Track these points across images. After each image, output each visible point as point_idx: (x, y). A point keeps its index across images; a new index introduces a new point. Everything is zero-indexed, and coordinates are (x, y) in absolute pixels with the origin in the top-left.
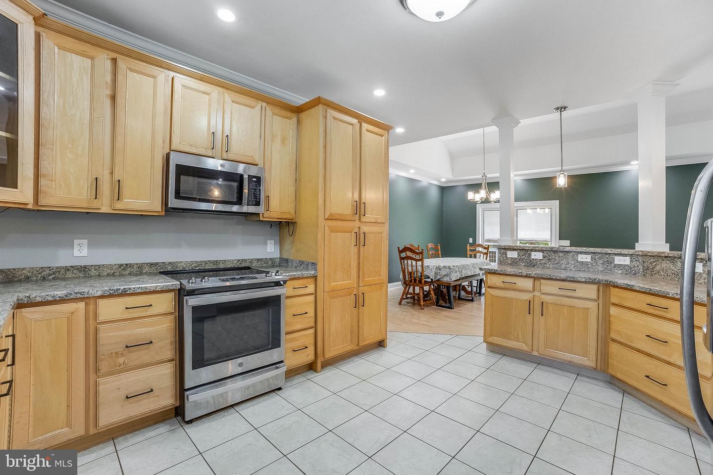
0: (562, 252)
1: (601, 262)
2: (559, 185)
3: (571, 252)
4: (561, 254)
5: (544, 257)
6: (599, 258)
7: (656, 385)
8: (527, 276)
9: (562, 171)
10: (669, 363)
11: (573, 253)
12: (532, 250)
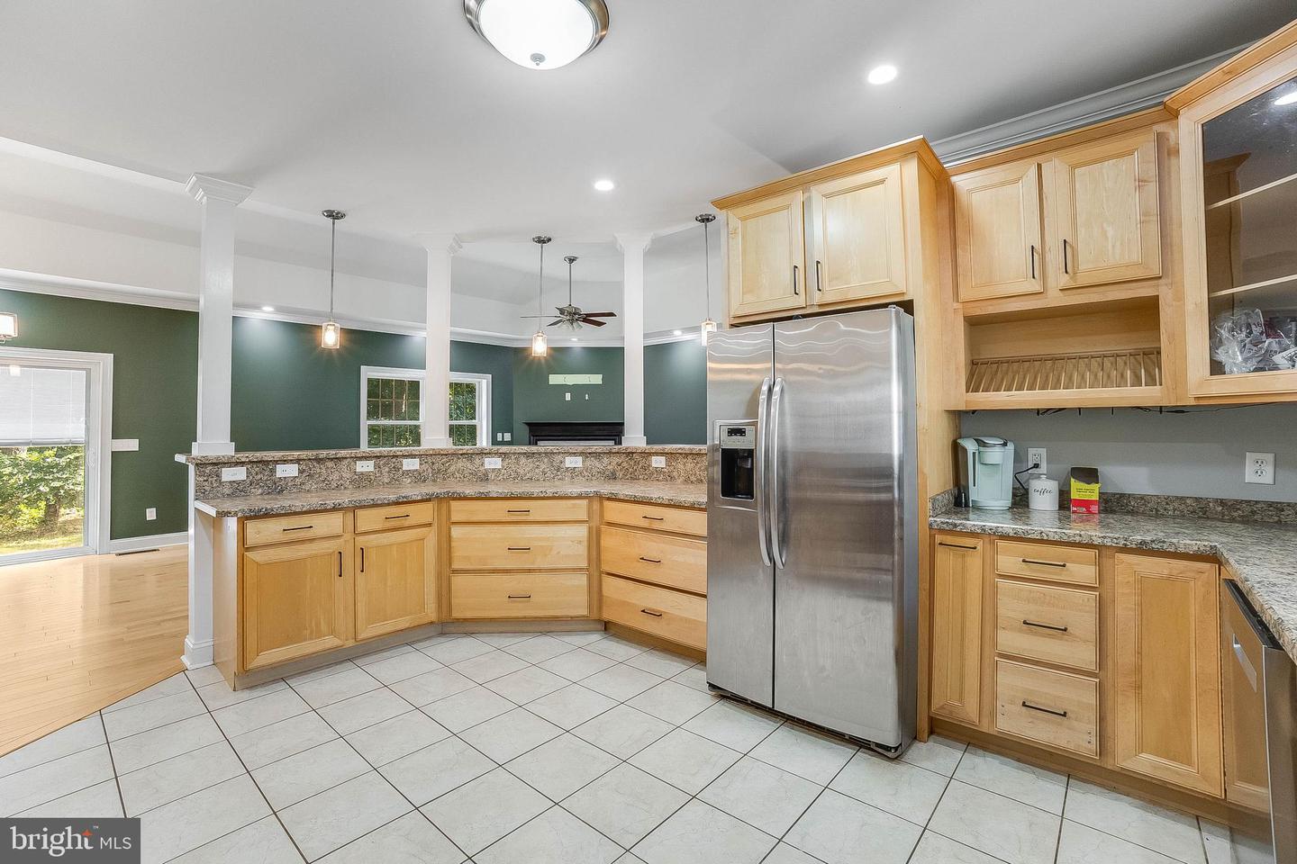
0: (332, 459)
1: (387, 469)
2: (325, 344)
3: (346, 458)
4: (330, 464)
5: (301, 472)
6: (385, 465)
7: (520, 602)
8: (335, 509)
9: (332, 317)
10: (530, 571)
11: (349, 460)
12: (276, 462)
